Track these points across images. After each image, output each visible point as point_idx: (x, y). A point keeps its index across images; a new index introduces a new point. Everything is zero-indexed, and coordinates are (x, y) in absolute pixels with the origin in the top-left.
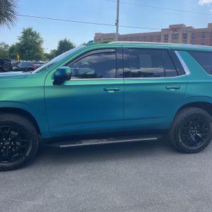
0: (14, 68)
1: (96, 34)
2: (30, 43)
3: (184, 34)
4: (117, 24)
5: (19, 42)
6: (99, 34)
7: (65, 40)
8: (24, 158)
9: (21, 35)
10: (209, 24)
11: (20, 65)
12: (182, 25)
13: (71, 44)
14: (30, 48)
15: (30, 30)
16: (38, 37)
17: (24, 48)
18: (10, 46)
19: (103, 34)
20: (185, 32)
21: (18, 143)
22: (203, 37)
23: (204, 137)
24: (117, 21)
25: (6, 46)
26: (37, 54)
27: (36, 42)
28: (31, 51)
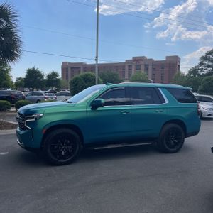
1: (63, 63)
3: (145, 65)
4: (96, 60)
6: (66, 63)
7: (34, 69)
10: (167, 57)
12: (143, 57)
13: (39, 72)
16: (6, 65)
19: (70, 63)
20: (146, 63)
22: (163, 68)
23: (179, 142)
24: (97, 57)
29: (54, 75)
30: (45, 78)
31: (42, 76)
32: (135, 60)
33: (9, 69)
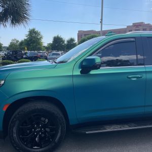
0: (24, 56)
1: (79, 31)
2: (34, 39)
4: (101, 22)
5: (26, 38)
6: (81, 31)
7: (58, 36)
8: (53, 144)
9: (28, 33)
11: (28, 55)
12: (142, 23)
13: (61, 39)
14: (34, 42)
15: (34, 30)
16: (39, 35)
17: (30, 42)
18: (20, 41)
20: (145, 28)
21: (47, 130)
24: (102, 19)
25: (17, 41)
26: (39, 46)
27: (37, 38)
28: (35, 44)
29: (72, 40)
30: (66, 43)
31: (63, 42)
32: (135, 26)
33: (42, 37)
